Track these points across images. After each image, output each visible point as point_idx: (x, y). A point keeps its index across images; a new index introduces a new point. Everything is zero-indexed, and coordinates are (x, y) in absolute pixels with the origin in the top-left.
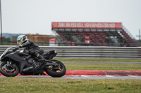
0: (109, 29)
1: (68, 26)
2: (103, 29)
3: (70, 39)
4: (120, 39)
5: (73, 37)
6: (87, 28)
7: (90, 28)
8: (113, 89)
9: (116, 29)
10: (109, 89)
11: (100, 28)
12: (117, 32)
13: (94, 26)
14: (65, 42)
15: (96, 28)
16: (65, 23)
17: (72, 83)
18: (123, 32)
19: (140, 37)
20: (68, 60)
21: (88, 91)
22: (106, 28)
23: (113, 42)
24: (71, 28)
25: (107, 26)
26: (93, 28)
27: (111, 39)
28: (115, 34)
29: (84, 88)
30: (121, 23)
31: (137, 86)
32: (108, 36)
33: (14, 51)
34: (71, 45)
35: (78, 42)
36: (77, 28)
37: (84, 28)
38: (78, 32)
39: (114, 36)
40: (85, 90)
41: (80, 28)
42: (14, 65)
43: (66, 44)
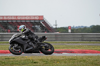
0: (35, 20)
1: (5, 18)
2: (30, 20)
3: (6, 28)
4: (42, 27)
5: (9, 26)
6: (19, 20)
7: (21, 20)
8: (37, 63)
9: (39, 20)
10: (35, 63)
11: (28, 20)
12: (40, 22)
13: (23, 18)
14: (3, 30)
15: (25, 20)
16: (3, 16)
17: (8, 59)
18: (44, 22)
19: (56, 25)
20: (5, 43)
21: (19, 64)
22: (32, 20)
23: (37, 30)
24: (8, 20)
25: (33, 18)
26: (23, 20)
27: (36, 28)
28: (39, 24)
29: (17, 63)
30: (43, 16)
31: (55, 60)
32: (34, 25)
33: (18, 36)
34: (8, 32)
35: (13, 29)
36: (12, 20)
37: (16, 20)
38: (12, 22)
39: (38, 25)
40: (17, 64)
41: (14, 20)
42: (20, 47)
43: (4, 32)
